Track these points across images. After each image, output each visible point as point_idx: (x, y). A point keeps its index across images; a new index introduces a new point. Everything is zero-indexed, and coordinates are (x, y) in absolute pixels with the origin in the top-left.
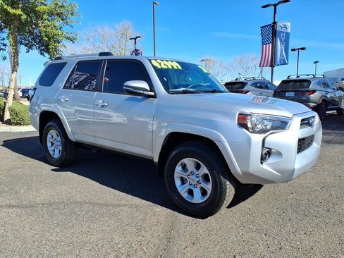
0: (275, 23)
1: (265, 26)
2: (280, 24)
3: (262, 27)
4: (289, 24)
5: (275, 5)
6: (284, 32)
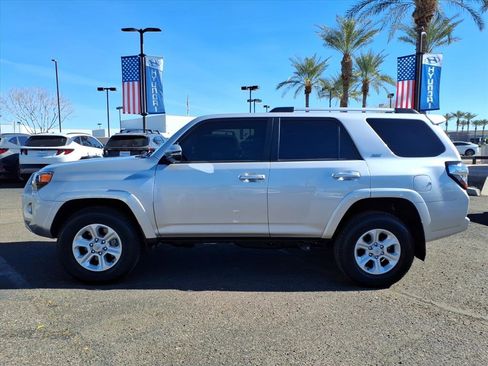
0: (143, 55)
1: (129, 57)
3: (124, 58)
5: (141, 32)
6: (154, 70)
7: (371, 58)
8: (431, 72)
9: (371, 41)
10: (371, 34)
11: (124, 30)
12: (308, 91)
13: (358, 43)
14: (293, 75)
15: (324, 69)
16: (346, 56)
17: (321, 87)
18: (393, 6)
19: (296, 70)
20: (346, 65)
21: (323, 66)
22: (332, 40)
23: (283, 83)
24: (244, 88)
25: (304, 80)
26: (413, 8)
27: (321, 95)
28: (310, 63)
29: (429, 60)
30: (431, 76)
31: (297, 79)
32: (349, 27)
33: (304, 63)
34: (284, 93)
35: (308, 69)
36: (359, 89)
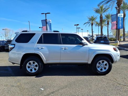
0: (46, 19)
1: (43, 20)
2: (48, 20)
3: (42, 20)
4: (51, 20)
5: (46, 14)
6: (49, 23)
7: (109, 15)
8: (120, 19)
9: (108, 11)
10: (108, 9)
11: (42, 14)
12: (92, 25)
13: (104, 12)
14: (88, 21)
15: (96, 19)
16: (101, 15)
17: (96, 24)
18: (111, 2)
19: (89, 20)
20: (101, 17)
21: (96, 18)
22: (97, 11)
23: (85, 23)
24: (75, 25)
25: (91, 22)
26: (116, 2)
27: (96, 25)
28: (92, 17)
29: (120, 16)
30: (120, 20)
31: (89, 22)
32: (101, 8)
33: (91, 17)
34: (86, 26)
35: (92, 19)
36: (106, 24)
